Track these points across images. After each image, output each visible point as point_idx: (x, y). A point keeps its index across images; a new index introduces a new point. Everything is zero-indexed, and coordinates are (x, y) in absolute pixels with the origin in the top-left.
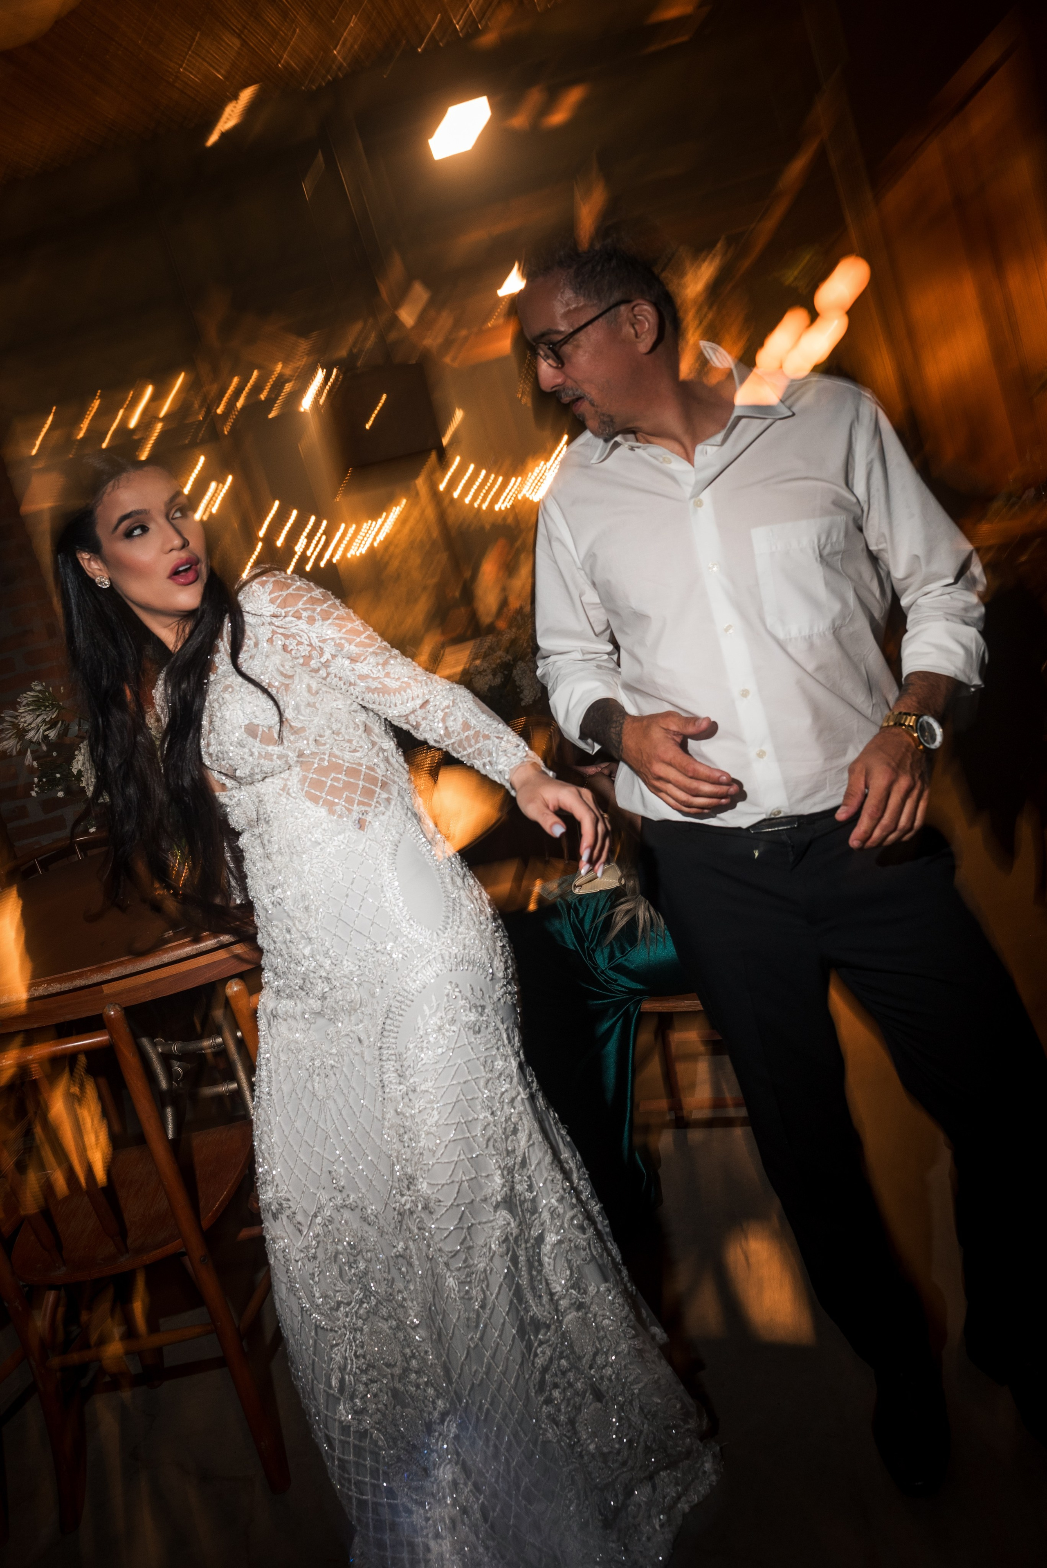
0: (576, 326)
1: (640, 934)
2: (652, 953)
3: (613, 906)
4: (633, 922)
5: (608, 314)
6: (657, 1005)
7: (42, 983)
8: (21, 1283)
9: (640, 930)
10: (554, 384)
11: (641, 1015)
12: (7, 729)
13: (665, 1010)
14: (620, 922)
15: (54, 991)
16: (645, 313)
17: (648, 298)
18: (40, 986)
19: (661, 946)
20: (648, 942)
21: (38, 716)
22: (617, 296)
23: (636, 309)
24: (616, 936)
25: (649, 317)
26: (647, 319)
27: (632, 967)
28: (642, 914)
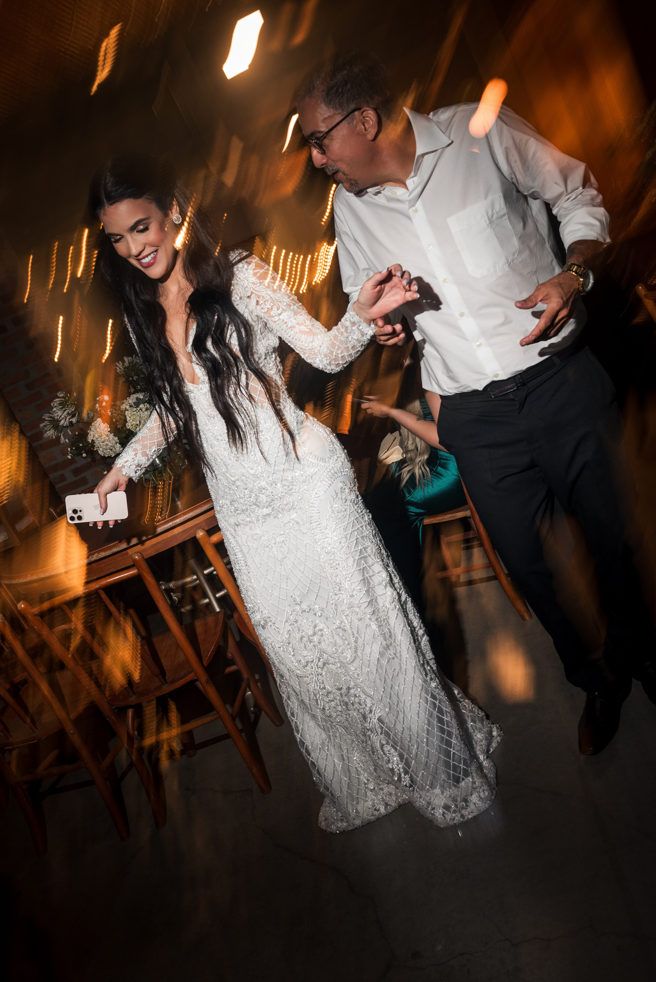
0: (330, 127)
1: (417, 482)
2: (426, 491)
3: (401, 469)
4: (413, 477)
5: (348, 118)
6: (432, 519)
7: (95, 553)
8: (113, 707)
9: (417, 480)
10: (322, 163)
11: (424, 526)
12: (48, 425)
13: (437, 522)
14: (406, 477)
15: (102, 557)
16: (369, 115)
17: (371, 106)
18: (94, 555)
19: (430, 487)
20: (422, 486)
21: (65, 411)
22: (352, 106)
23: (364, 113)
24: (405, 485)
25: (372, 117)
26: (371, 119)
27: (416, 501)
28: (417, 471)
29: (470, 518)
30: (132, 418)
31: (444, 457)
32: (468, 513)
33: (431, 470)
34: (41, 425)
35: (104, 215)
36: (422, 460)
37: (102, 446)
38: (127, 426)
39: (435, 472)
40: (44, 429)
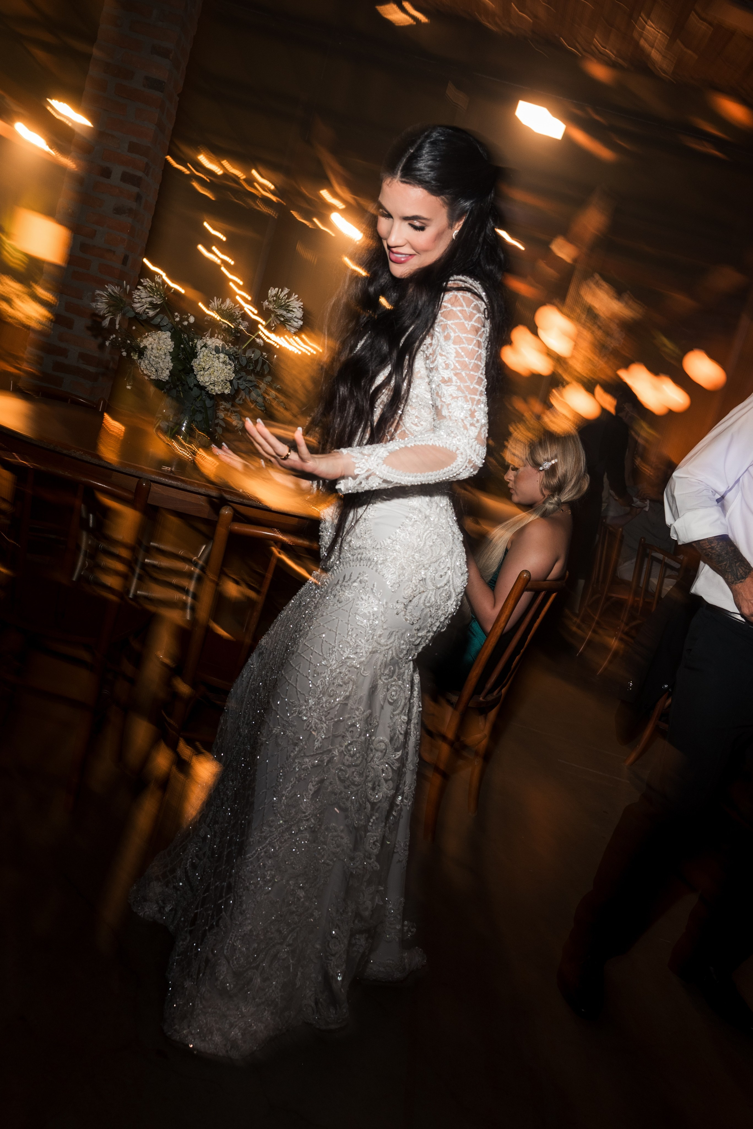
30: (205, 358)
34: (98, 292)
35: (388, 185)
37: (151, 359)
38: (193, 362)
40: (96, 297)
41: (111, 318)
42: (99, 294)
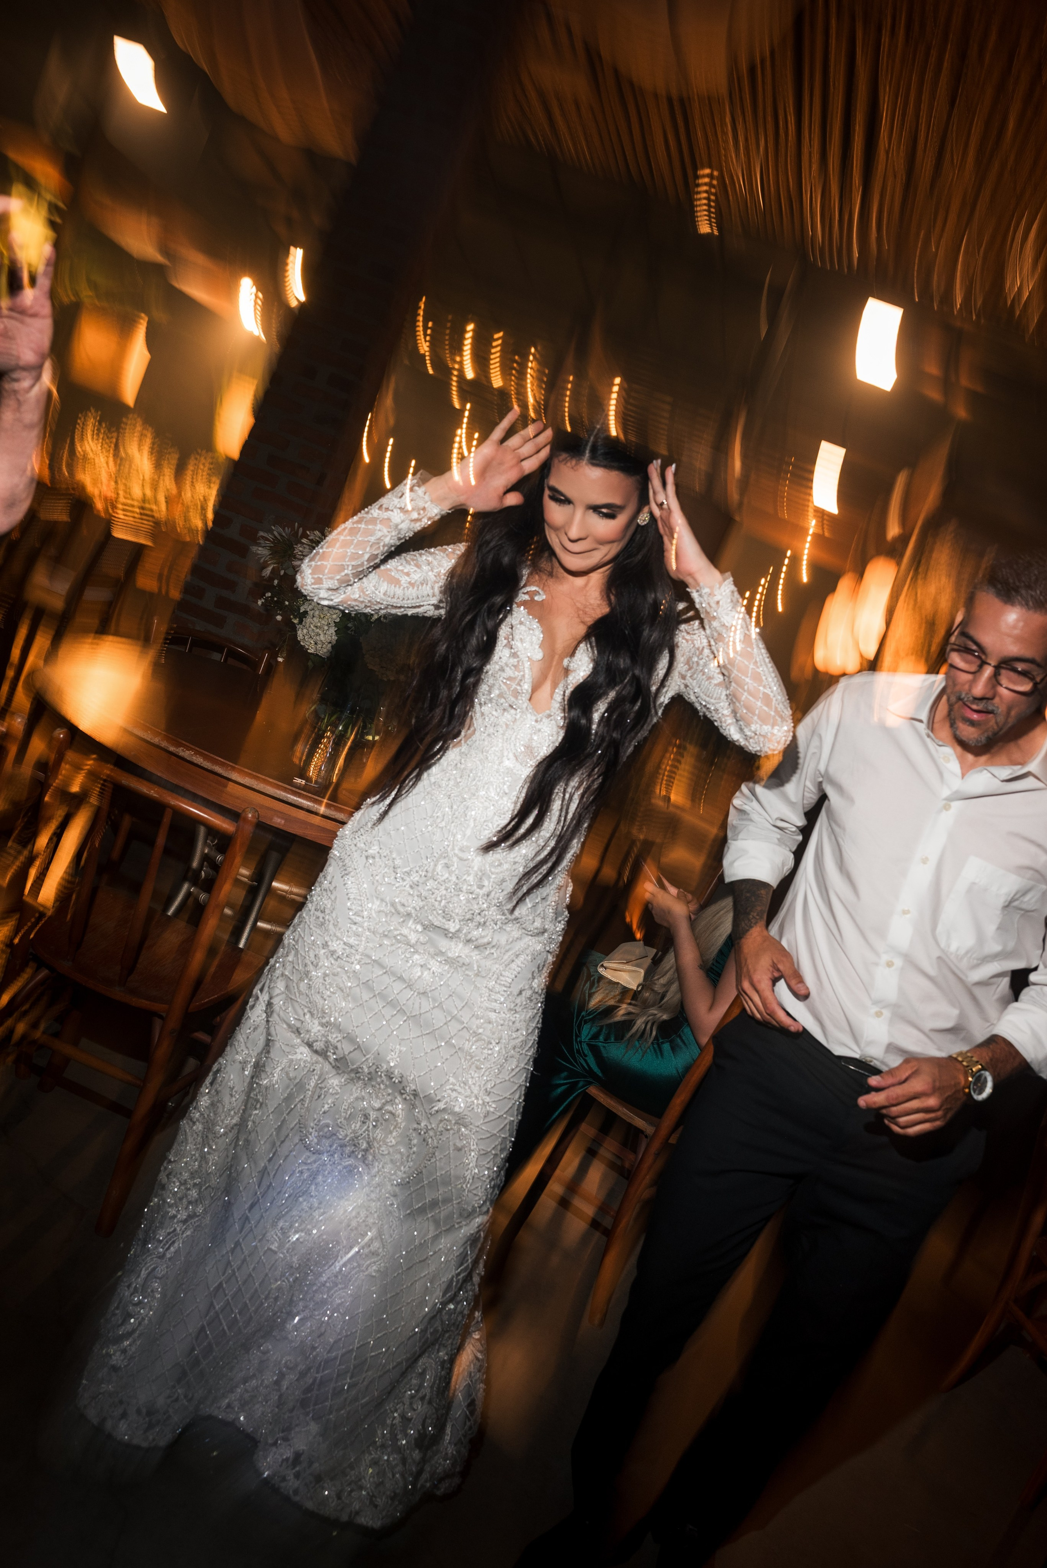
2: (627, 1056)
11: (584, 1093)
20: (629, 1047)
28: (640, 1023)
29: (646, 1137)
31: (684, 1038)
32: (649, 1130)
33: (656, 1038)
36: (658, 1016)
37: (311, 628)
39: (658, 1044)
40: (259, 540)
41: (273, 568)
42: (263, 537)
